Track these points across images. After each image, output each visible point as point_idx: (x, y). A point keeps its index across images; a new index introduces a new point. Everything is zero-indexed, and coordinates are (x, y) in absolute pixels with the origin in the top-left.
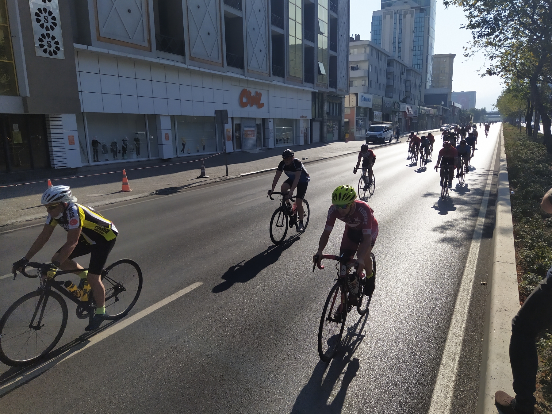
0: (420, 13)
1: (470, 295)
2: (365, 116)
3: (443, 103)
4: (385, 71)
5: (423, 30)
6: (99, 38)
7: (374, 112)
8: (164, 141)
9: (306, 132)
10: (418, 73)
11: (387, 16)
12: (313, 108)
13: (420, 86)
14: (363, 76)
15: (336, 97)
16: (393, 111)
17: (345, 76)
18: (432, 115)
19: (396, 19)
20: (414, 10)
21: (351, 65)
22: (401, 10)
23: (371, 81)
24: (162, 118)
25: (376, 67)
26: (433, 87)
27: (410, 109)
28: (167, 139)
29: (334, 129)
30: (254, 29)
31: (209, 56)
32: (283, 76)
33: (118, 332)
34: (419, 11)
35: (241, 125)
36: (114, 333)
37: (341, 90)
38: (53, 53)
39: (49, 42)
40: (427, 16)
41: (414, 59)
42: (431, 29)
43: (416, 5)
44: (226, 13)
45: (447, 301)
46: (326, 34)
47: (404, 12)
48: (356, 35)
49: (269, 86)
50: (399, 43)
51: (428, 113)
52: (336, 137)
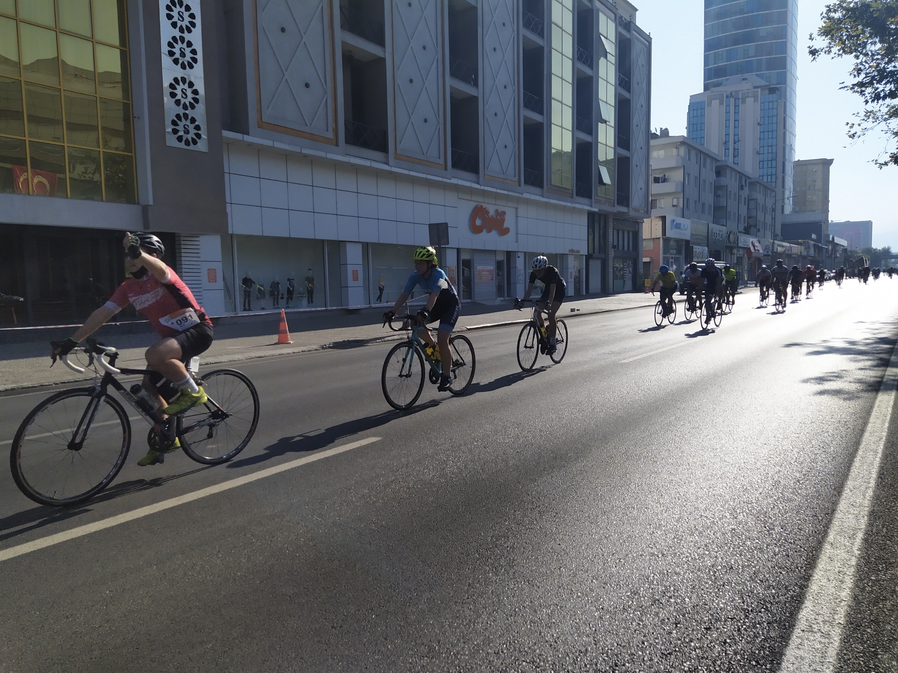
0: (769, 94)
1: (880, 455)
2: (679, 252)
3: (814, 236)
4: (711, 183)
5: (775, 121)
6: (261, 125)
7: (694, 246)
8: (351, 282)
9: (577, 275)
10: (768, 188)
11: (713, 101)
12: (591, 238)
13: (774, 210)
14: (674, 191)
15: (629, 221)
16: (727, 247)
17: (643, 189)
18: (796, 256)
19: (729, 105)
20: (759, 90)
21: (655, 176)
22: (737, 92)
23: (688, 200)
24: (348, 246)
25: (696, 178)
26: (796, 212)
27: (757, 244)
28: (355, 278)
29: (625, 273)
30: (496, 115)
31: (425, 154)
32: (541, 186)
33: (225, 490)
34: (767, 92)
35: (472, 262)
36: (218, 491)
37: (637, 210)
38: (191, 143)
39: (186, 126)
40: (781, 99)
41: (761, 167)
42: (788, 120)
43: (763, 83)
44: (453, 91)
45: (834, 463)
46: (612, 123)
47: (743, 94)
48: (661, 129)
49: (518, 200)
50: (735, 143)
51: (790, 252)
52: (629, 284)
